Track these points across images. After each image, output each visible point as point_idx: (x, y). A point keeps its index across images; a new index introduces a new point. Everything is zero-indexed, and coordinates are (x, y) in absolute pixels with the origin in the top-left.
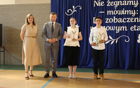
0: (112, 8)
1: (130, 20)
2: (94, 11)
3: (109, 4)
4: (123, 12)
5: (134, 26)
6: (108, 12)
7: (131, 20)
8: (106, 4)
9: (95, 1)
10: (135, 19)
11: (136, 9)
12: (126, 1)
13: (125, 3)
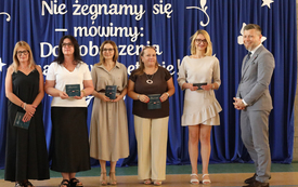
0: (85, 21)
1: (126, 51)
2: (42, 26)
3: (79, 10)
4: (111, 31)
5: (134, 64)
6: (76, 29)
7: (129, 50)
8: (70, 9)
9: (44, 3)
10: (138, 48)
11: (138, 24)
12: (116, 6)
13: (115, 10)
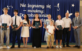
0: (30, 9)
2: (20, 9)
3: (29, 6)
4: (36, 11)
5: (42, 19)
6: (28, 10)
7: (40, 16)
8: (27, 6)
9: (21, 4)
10: (43, 15)
11: (43, 10)
13: (38, 6)
